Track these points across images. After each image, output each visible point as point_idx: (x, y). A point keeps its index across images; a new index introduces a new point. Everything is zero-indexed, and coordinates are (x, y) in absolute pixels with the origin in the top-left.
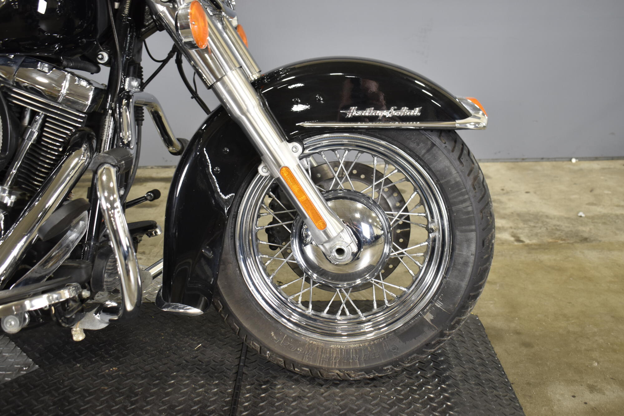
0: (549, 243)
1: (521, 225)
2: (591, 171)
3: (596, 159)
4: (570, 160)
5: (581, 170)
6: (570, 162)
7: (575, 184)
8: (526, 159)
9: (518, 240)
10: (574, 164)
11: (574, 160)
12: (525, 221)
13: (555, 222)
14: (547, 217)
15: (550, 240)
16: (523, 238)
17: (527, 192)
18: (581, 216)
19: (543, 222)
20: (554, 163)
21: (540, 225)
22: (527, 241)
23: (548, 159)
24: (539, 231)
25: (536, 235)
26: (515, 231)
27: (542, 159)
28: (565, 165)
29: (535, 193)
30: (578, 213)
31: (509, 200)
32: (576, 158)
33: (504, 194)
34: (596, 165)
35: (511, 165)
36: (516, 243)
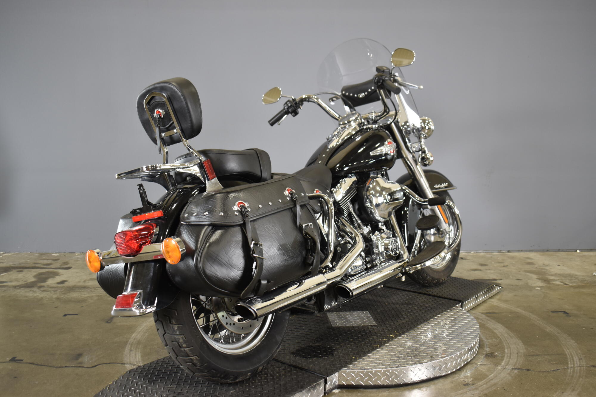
0: (583, 285)
1: (563, 278)
2: (591, 256)
3: (591, 250)
4: (576, 251)
5: (584, 256)
6: (576, 252)
7: (584, 262)
8: (549, 250)
9: (565, 284)
10: (578, 253)
11: (578, 251)
12: (565, 277)
13: (581, 277)
14: (576, 275)
15: (583, 284)
16: (567, 283)
17: (558, 265)
18: (595, 275)
19: (575, 277)
20: (567, 253)
21: (574, 278)
22: (571, 285)
23: (563, 251)
24: (575, 281)
25: (574, 282)
26: (562, 281)
27: (559, 250)
28: (574, 253)
29: (563, 265)
30: (592, 274)
31: (551, 269)
32: (580, 250)
33: (546, 266)
34: (592, 253)
35: (542, 253)
36: (565, 285)
